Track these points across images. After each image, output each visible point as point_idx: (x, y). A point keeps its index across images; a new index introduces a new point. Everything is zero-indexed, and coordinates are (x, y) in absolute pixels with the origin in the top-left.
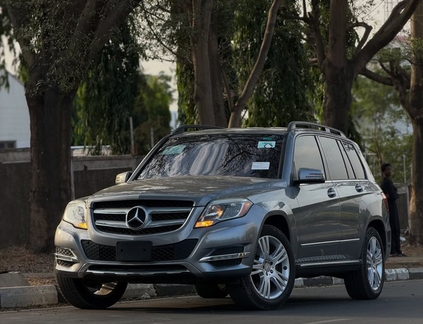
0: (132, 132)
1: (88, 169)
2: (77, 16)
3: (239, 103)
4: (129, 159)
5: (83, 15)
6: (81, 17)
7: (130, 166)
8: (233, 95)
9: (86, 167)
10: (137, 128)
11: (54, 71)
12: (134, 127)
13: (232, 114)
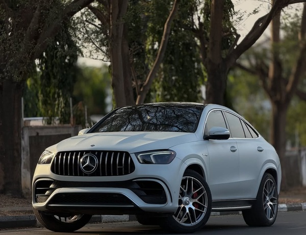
0: (71, 109)
1: (39, 135)
2: (25, 29)
3: (144, 89)
4: (70, 127)
5: (30, 28)
6: (28, 30)
7: (70, 133)
8: (139, 83)
9: (38, 134)
10: (75, 106)
11: (8, 68)
12: (73, 105)
13: (139, 97)
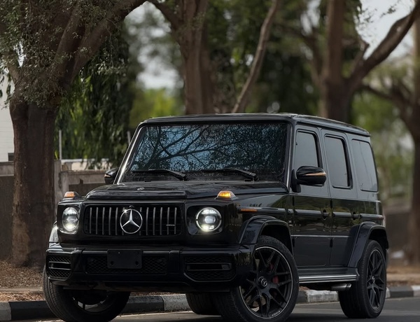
1: (84, 183)
9: (81, 181)
